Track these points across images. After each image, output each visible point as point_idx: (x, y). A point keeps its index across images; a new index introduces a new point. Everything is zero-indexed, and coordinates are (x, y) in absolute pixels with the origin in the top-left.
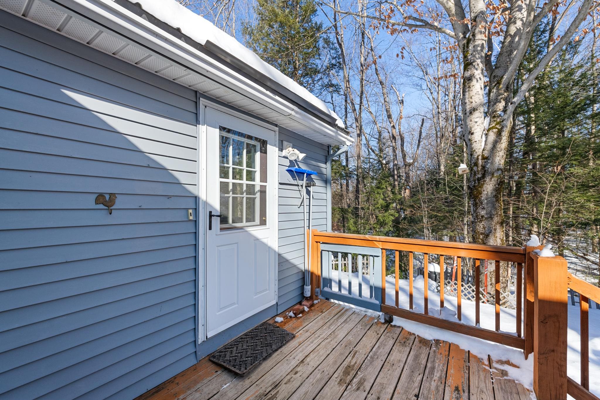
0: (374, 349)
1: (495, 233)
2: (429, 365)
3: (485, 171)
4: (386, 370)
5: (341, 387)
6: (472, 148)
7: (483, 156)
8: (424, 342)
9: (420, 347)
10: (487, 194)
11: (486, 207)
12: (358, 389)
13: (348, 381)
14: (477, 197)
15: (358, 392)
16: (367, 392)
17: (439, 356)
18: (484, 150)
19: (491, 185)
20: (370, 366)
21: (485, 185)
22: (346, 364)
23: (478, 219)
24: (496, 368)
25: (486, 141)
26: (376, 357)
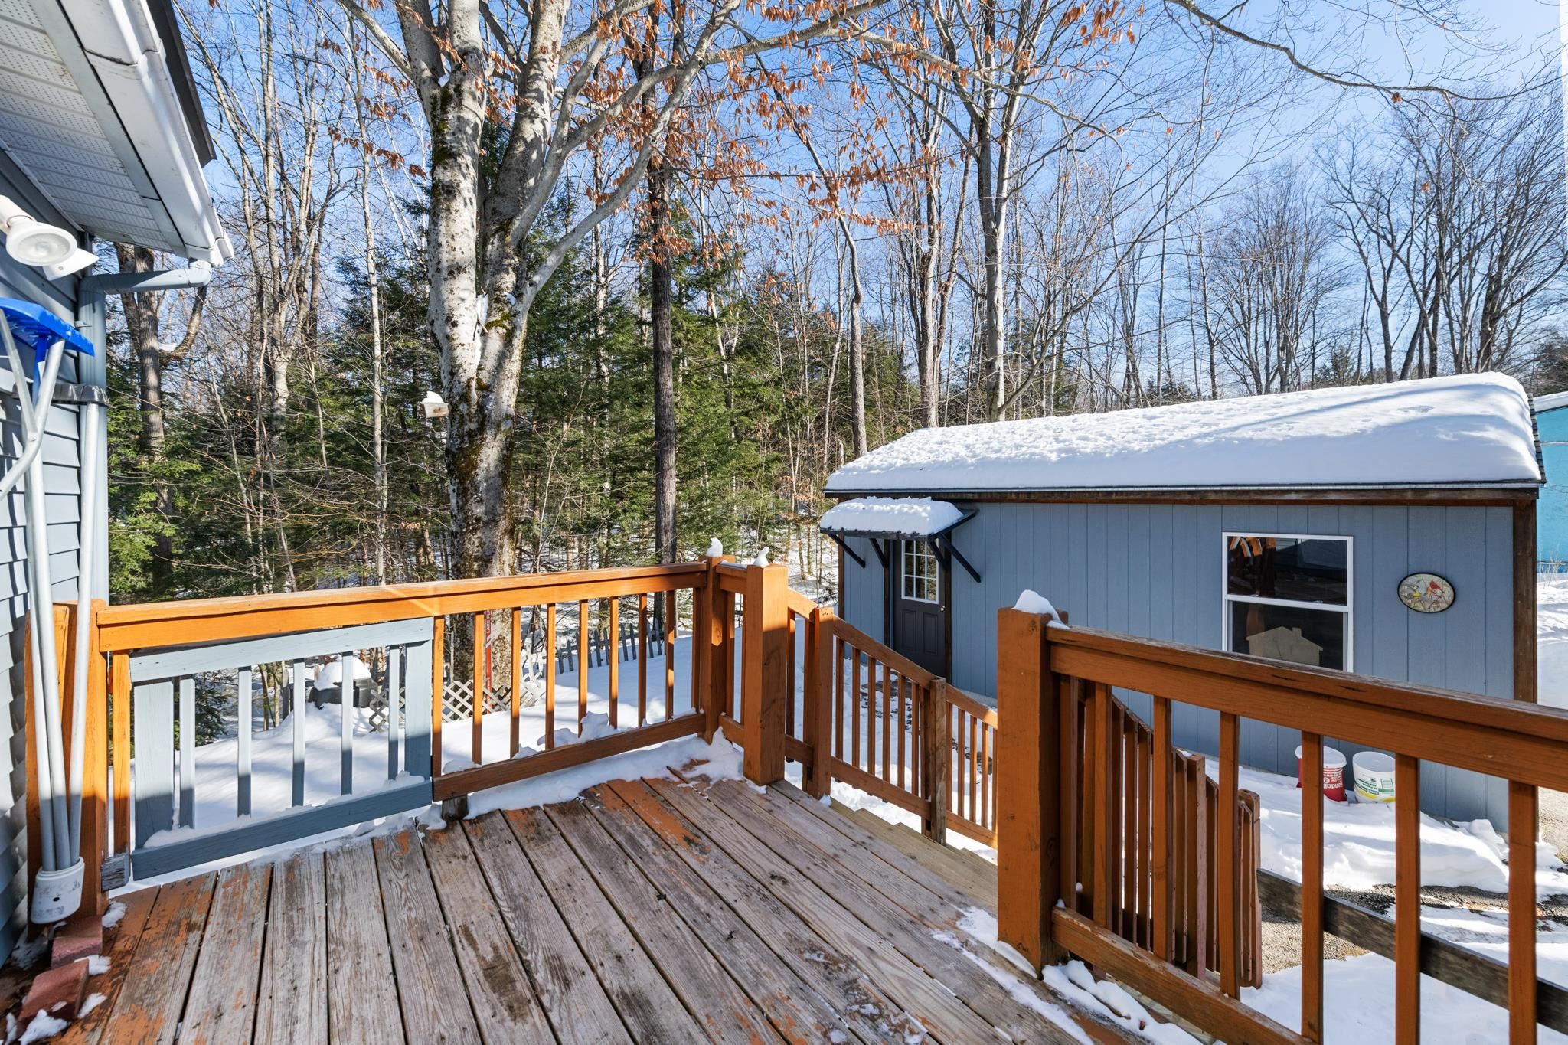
0: (498, 891)
1: (501, 554)
2: (620, 838)
3: (485, 416)
4: (570, 904)
5: (529, 1019)
6: (454, 359)
7: (479, 381)
8: (568, 809)
9: (574, 822)
10: (488, 469)
11: (484, 497)
12: (567, 983)
13: (528, 995)
14: (468, 474)
15: (575, 988)
16: (589, 971)
17: (616, 814)
18: (480, 368)
19: (495, 450)
20: (533, 925)
21: (484, 449)
22: (473, 970)
23: (468, 525)
24: (692, 779)
25: (483, 349)
26: (521, 900)
